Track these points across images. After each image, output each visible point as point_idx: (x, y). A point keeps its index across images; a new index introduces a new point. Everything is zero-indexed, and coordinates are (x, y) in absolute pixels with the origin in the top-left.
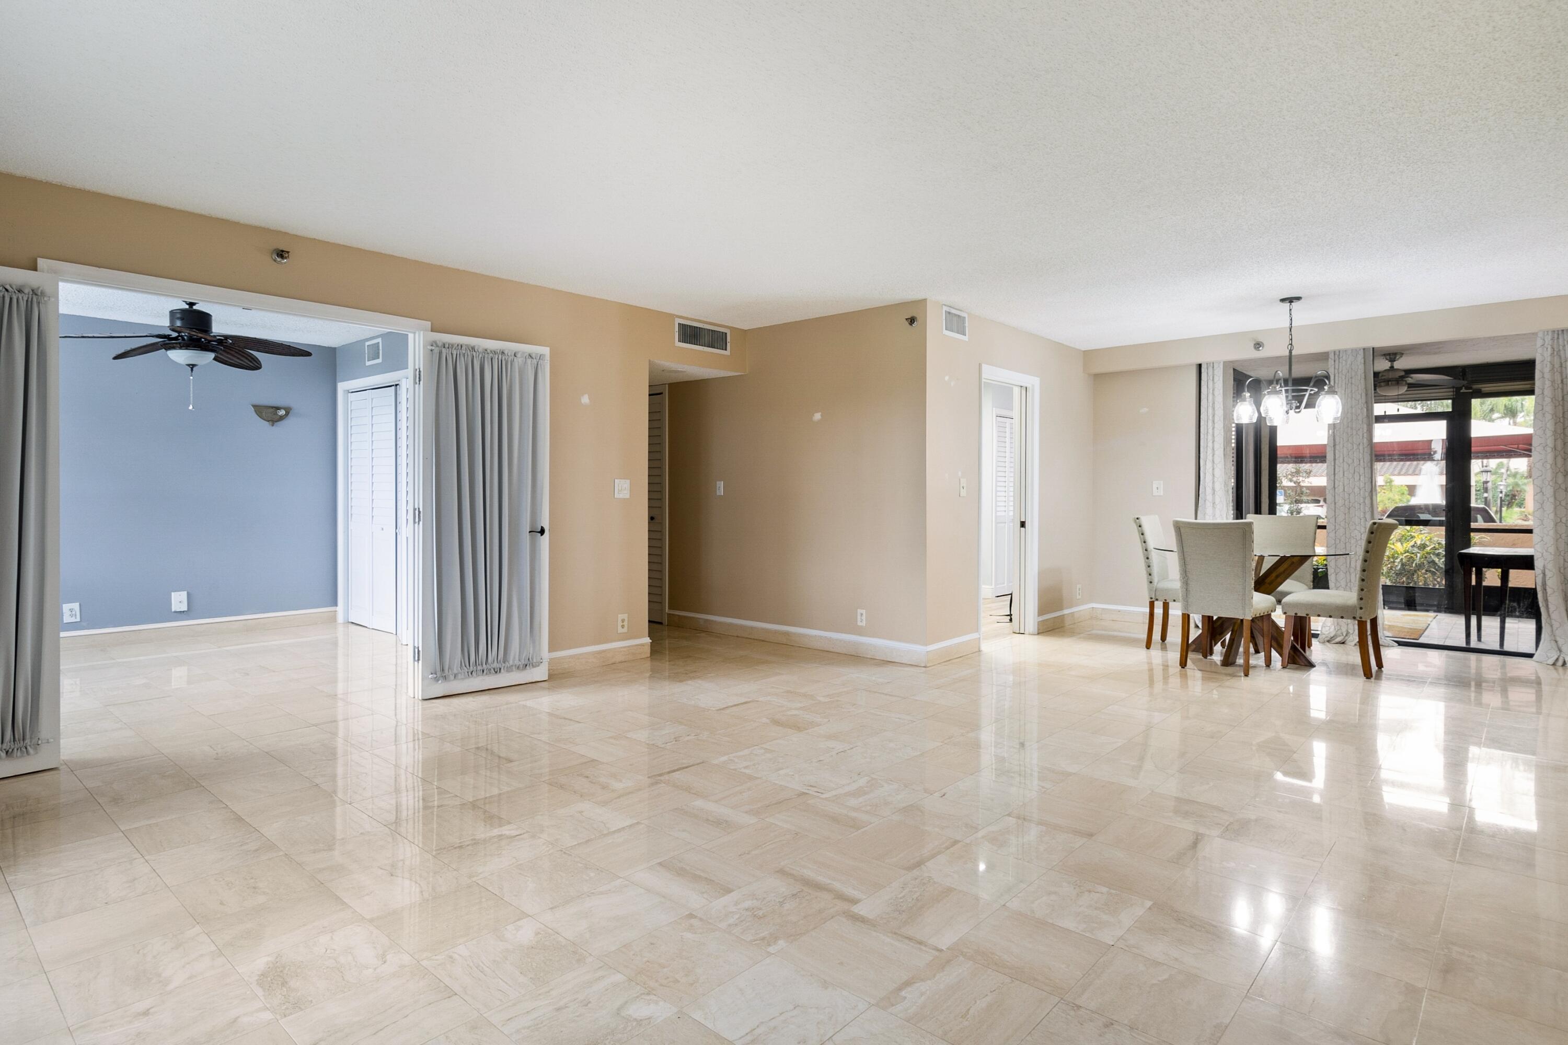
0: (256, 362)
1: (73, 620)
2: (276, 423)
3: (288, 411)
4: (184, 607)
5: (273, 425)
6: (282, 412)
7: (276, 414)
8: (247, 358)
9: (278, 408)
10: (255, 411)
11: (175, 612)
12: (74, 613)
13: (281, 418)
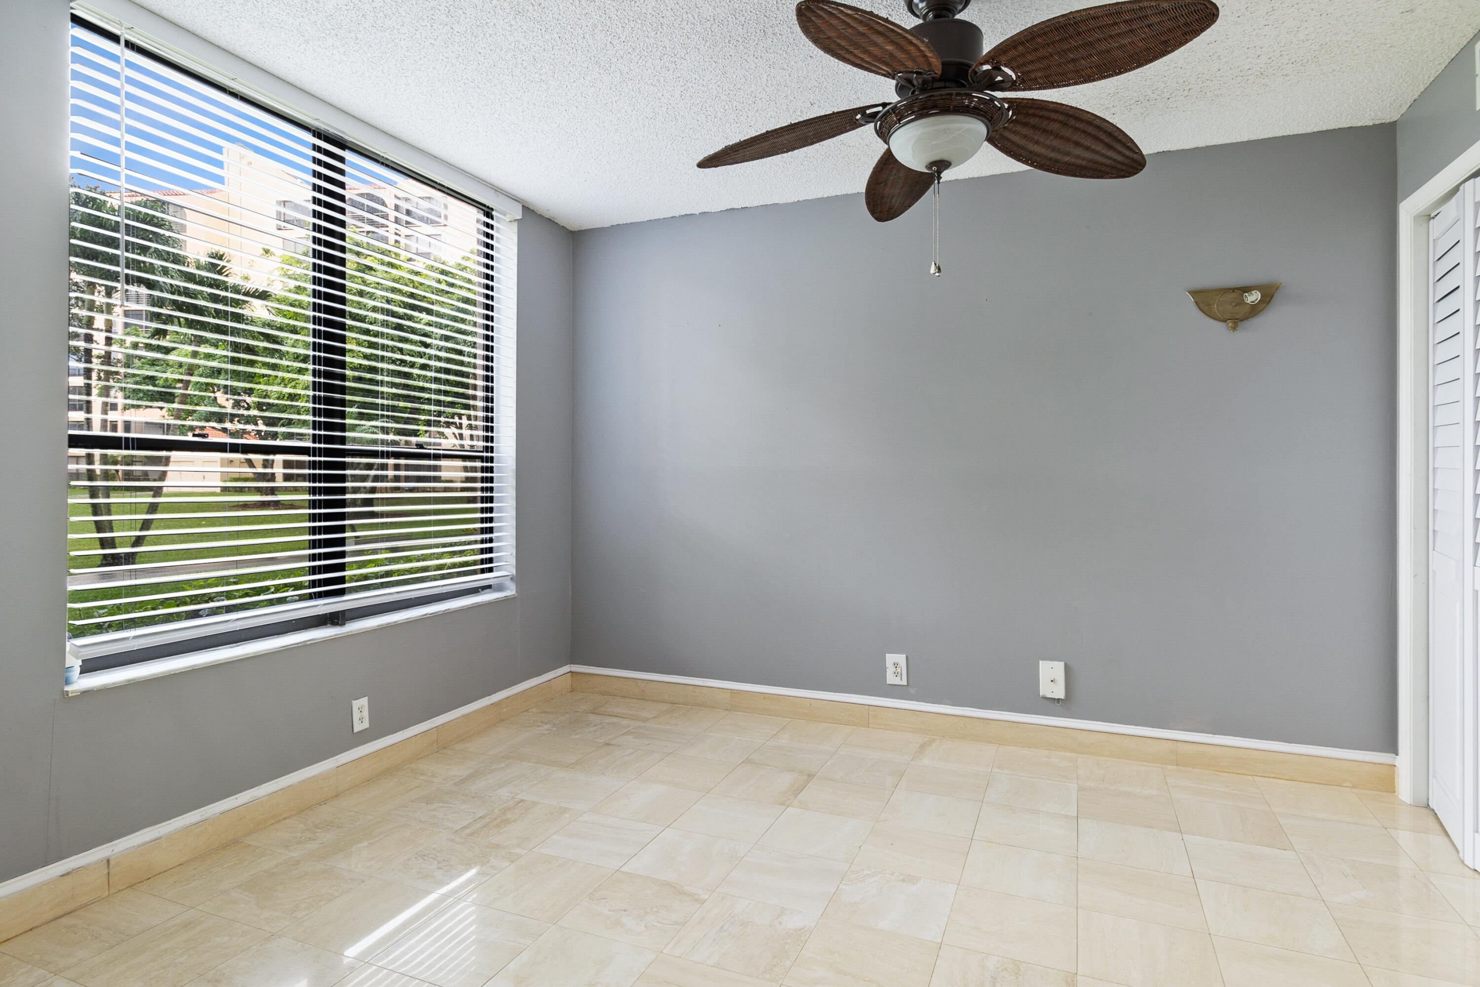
0: (1129, 148)
1: (896, 681)
2: (1241, 324)
3: (1269, 293)
4: (1059, 692)
5: (1234, 328)
6: (1254, 297)
7: (1242, 303)
8: (1096, 138)
9: (1247, 289)
10: (1196, 302)
11: (1045, 698)
12: (899, 670)
13: (1255, 310)
